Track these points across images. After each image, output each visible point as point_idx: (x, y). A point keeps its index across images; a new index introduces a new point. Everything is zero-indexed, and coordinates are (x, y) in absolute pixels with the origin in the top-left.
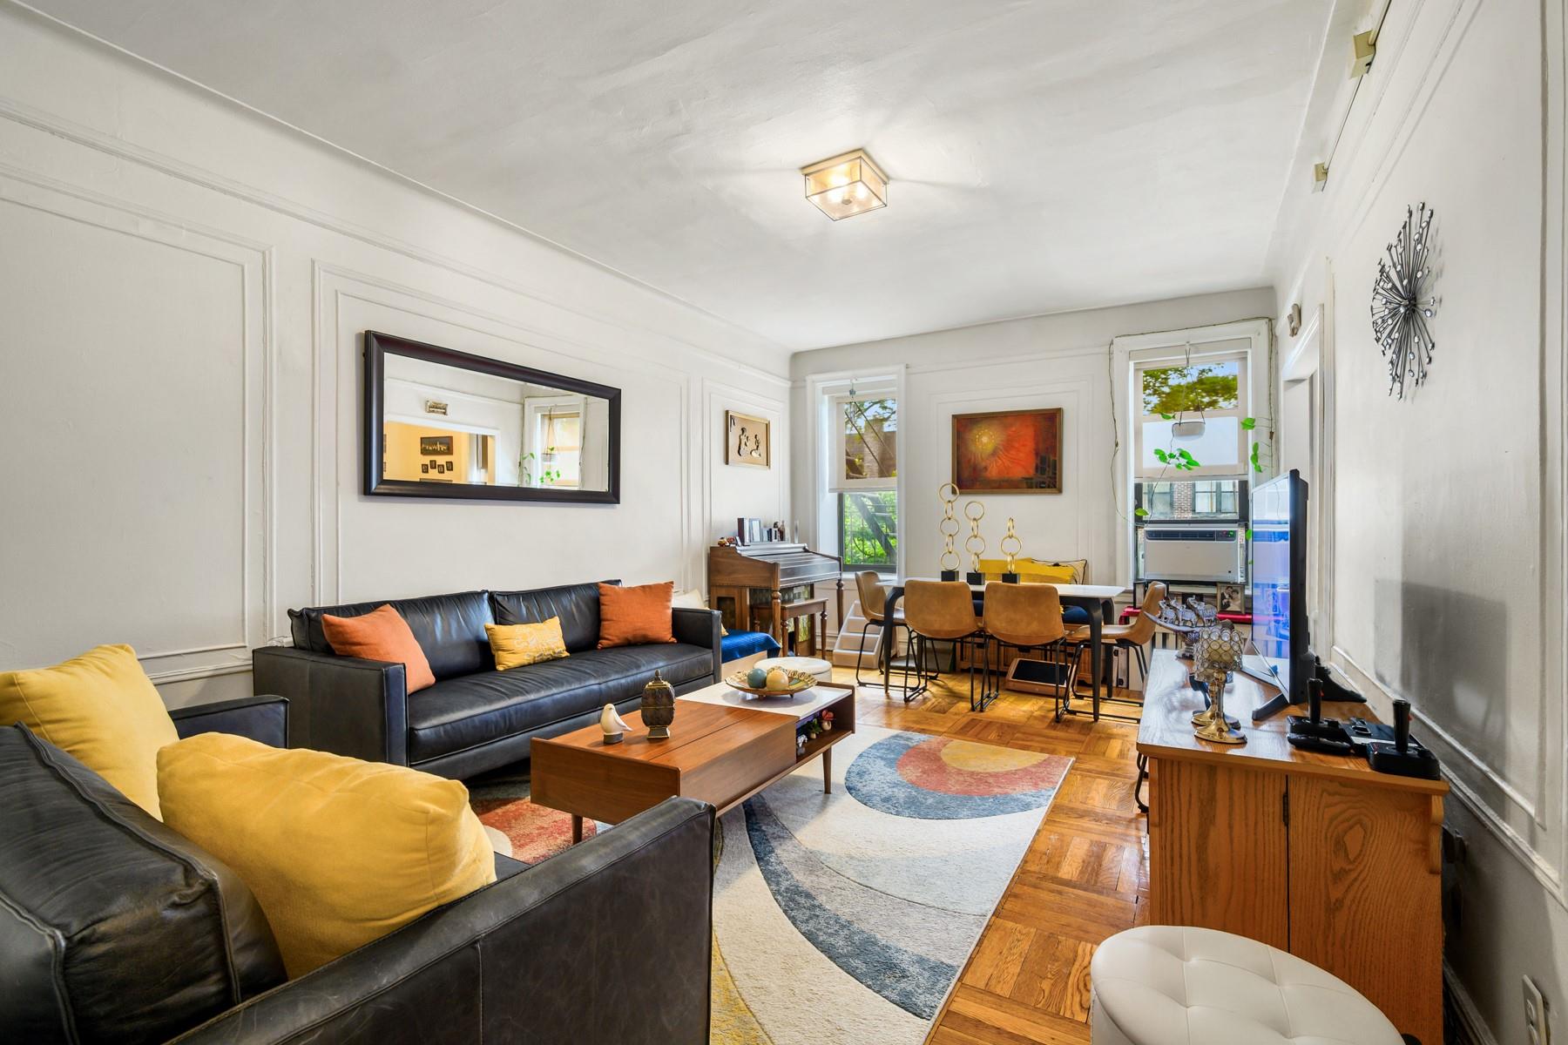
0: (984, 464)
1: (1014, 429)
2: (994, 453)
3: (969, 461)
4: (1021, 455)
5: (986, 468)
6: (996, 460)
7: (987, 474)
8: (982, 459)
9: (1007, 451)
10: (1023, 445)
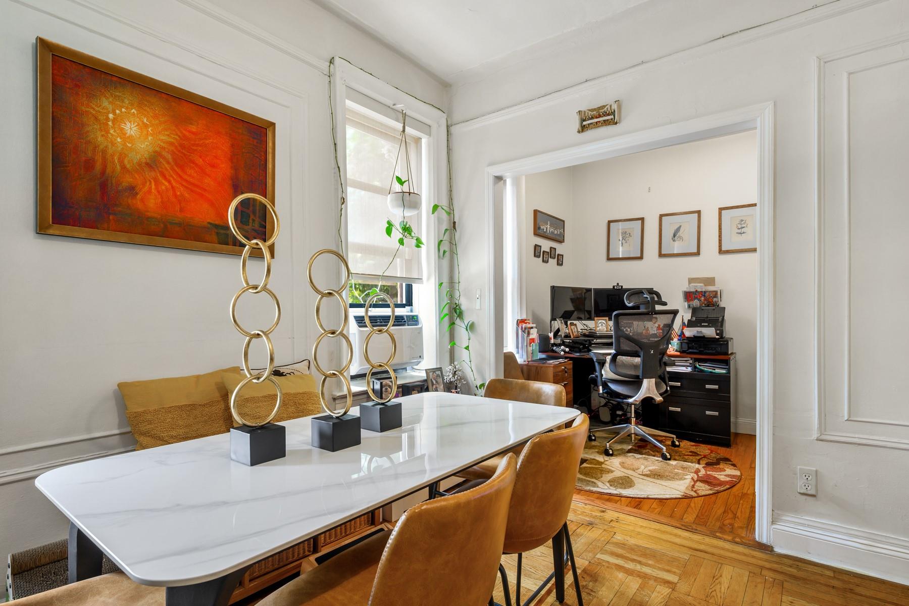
0: (127, 180)
1: (193, 128)
2: (152, 163)
3: (89, 165)
4: (207, 180)
5: (132, 189)
6: (156, 181)
7: (137, 203)
8: (124, 167)
9: (182, 167)
10: (213, 166)
